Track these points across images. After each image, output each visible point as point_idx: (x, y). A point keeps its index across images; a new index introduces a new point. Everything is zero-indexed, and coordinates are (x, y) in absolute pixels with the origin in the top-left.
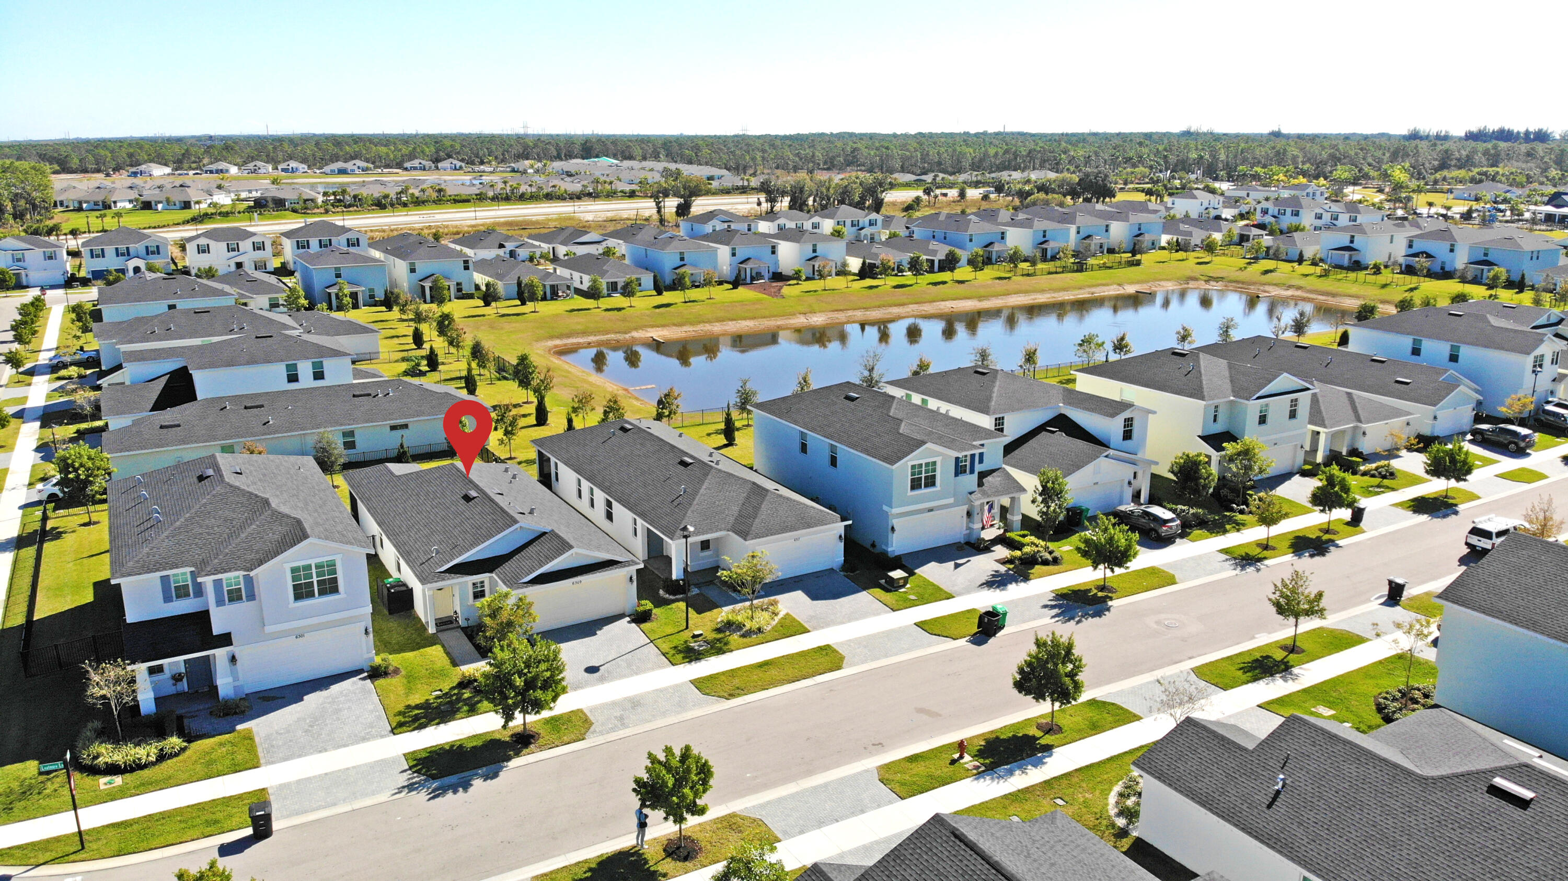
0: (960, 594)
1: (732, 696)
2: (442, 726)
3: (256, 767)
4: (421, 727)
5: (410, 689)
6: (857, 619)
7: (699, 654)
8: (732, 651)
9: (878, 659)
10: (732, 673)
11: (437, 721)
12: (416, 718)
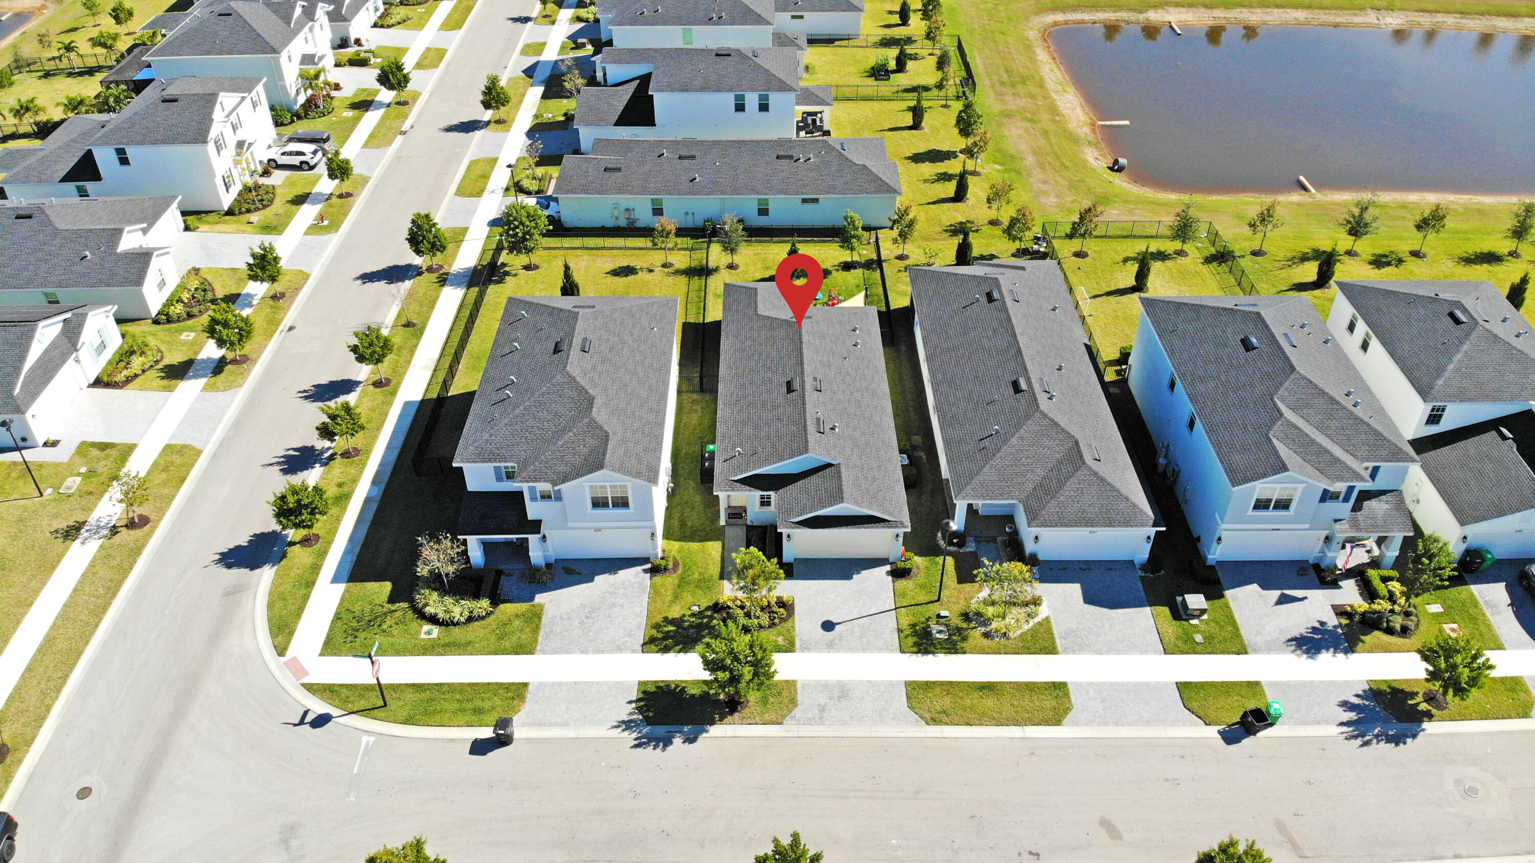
0: (1256, 651)
1: (935, 721)
2: (682, 655)
3: (531, 652)
4: (666, 650)
5: (676, 597)
6: (1118, 652)
7: (933, 644)
8: (965, 653)
9: (1106, 724)
10: (949, 687)
11: (678, 647)
12: (667, 636)
